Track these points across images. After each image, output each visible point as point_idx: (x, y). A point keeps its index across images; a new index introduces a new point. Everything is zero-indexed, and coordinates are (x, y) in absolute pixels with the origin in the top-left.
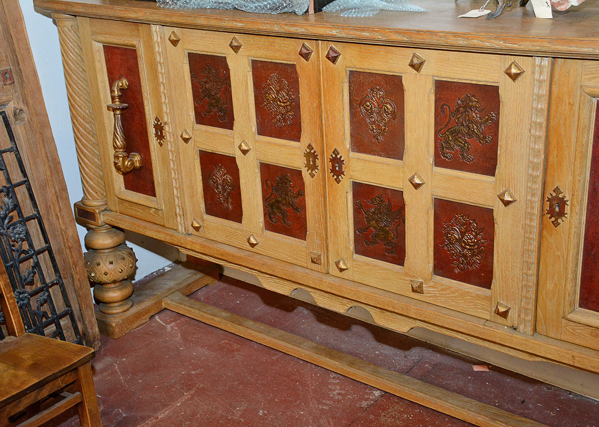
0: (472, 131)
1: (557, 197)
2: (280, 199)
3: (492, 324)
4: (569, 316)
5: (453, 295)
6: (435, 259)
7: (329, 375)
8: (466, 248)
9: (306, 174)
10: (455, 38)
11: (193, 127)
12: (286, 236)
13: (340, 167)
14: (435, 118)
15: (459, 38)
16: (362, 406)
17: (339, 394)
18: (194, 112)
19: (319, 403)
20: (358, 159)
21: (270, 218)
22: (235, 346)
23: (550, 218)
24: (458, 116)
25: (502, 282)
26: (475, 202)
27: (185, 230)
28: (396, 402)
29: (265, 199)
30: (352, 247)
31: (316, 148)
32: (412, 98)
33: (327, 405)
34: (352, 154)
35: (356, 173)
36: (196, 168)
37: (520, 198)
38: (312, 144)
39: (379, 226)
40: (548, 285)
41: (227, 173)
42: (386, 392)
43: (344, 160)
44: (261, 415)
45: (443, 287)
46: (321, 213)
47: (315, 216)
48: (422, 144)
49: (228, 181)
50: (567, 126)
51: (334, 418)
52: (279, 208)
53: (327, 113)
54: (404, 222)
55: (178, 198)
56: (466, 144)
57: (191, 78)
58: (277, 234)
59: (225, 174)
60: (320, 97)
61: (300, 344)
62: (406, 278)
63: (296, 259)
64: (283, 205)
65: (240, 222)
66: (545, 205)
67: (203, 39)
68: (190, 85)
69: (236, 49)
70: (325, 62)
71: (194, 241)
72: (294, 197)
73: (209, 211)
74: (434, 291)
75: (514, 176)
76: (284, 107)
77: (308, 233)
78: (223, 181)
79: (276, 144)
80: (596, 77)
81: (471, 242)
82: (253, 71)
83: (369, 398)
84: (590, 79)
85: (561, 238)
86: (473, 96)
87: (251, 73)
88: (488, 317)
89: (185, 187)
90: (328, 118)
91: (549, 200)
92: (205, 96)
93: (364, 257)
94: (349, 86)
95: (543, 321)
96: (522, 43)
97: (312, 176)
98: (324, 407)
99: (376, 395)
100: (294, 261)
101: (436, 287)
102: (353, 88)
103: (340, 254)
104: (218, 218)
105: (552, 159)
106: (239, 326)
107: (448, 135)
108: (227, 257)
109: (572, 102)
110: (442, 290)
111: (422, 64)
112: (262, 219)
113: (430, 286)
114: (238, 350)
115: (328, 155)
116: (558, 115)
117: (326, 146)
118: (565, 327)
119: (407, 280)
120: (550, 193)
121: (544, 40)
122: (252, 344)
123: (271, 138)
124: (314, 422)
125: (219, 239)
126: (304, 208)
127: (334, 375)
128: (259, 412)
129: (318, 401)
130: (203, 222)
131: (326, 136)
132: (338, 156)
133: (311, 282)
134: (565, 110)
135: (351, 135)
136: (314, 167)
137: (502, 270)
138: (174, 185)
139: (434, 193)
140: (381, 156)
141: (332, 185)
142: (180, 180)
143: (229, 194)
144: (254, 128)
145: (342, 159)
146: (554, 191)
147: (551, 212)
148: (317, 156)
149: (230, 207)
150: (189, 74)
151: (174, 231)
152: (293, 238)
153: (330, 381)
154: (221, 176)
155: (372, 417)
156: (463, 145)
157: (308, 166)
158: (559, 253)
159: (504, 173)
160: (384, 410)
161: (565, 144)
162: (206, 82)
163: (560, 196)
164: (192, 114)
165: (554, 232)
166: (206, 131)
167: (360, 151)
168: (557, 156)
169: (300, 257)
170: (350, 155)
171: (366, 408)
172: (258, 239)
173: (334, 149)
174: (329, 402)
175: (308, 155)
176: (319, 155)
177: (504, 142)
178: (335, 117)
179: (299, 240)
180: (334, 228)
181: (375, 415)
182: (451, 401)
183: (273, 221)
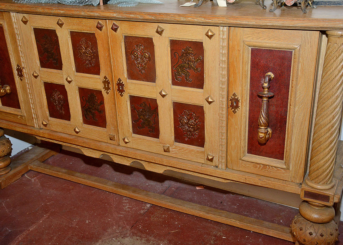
0: (190, 66)
1: (234, 99)
2: (91, 107)
3: (206, 165)
4: (243, 159)
5: (185, 152)
6: (175, 134)
7: (123, 198)
8: (190, 127)
9: (104, 92)
10: (179, 17)
11: (39, 70)
12: (95, 127)
13: (122, 88)
14: (171, 60)
15: (181, 17)
16: (141, 213)
17: (129, 208)
18: (39, 61)
19: (119, 213)
20: (132, 83)
21: (86, 117)
22: (71, 187)
23: (232, 109)
24: (183, 58)
25: (210, 143)
26: (194, 103)
27: (39, 126)
28: (158, 209)
29: (83, 107)
30: (131, 130)
31: (109, 78)
32: (159, 49)
33: (122, 214)
35: (131, 91)
36: (43, 92)
37: (216, 100)
38: (106, 76)
39: (145, 118)
40: (232, 144)
42: (153, 204)
43: (124, 84)
44: (87, 223)
45: (180, 148)
46: (114, 113)
47: (110, 115)
48: (165, 74)
49: (61, 98)
50: (238, 62)
51: (126, 221)
52: (90, 112)
53: (114, 59)
54: (158, 115)
55: (33, 109)
56: (188, 73)
57: (36, 42)
58: (90, 126)
59: (59, 95)
60: (109, 50)
61: (106, 183)
63: (102, 139)
64: (93, 110)
65: (69, 120)
66: (229, 103)
67: (42, 20)
68: (36, 46)
69: (61, 25)
70: (111, 31)
71: (44, 132)
72: (98, 105)
73: (52, 115)
74: (175, 150)
75: (213, 88)
76: (90, 56)
77: (107, 124)
78: (58, 99)
79: (87, 77)
80: (250, 36)
81: (193, 124)
83: (145, 208)
84: (247, 37)
85: (238, 119)
86: (190, 47)
87: (70, 38)
88: (203, 162)
89: (37, 103)
90: (114, 62)
91: (231, 100)
92: (45, 52)
93: (138, 135)
94: (125, 44)
95: (230, 162)
96: (213, 19)
97: (108, 93)
98: (121, 216)
100: (101, 140)
101: (177, 148)
102: (127, 45)
103: (125, 134)
104: (57, 119)
105: (231, 79)
106: (72, 176)
107: (178, 69)
108: (63, 140)
109: (239, 50)
111: (162, 31)
112: (81, 118)
113: (173, 148)
114: (73, 189)
115: (115, 82)
116: (233, 56)
117: (114, 77)
118: (241, 164)
119: (161, 146)
120: (231, 96)
121: (224, 17)
122: (80, 185)
123: (84, 74)
124: (116, 224)
125: (58, 130)
127: (125, 198)
128: (86, 221)
130: (49, 121)
131: (114, 71)
132: (121, 82)
133: (110, 150)
134: (236, 53)
135: (127, 70)
136: (108, 88)
137: (209, 137)
138: (30, 102)
139: (173, 99)
140: (144, 81)
141: (118, 98)
142: (34, 99)
143: (62, 105)
144: (74, 69)
145: (123, 84)
146: (233, 95)
147: (232, 106)
149: (63, 112)
150: (35, 40)
151: (32, 127)
152: (99, 127)
153: (123, 201)
154: (57, 96)
155: (146, 218)
156: (186, 74)
157: (105, 88)
158: (236, 127)
159: (208, 87)
160: (152, 214)
161: (237, 71)
162: (45, 44)
163: (236, 98)
165: (234, 116)
166: (47, 71)
167: (132, 79)
168: (233, 77)
169: (104, 137)
170: (128, 81)
171: (143, 214)
172: (80, 129)
173: (118, 78)
174: (123, 213)
175: (104, 82)
176: (111, 82)
177: (207, 71)
178: (118, 61)
179: (102, 128)
180: (121, 120)
181: (148, 217)
182: (187, 206)
183: (87, 119)
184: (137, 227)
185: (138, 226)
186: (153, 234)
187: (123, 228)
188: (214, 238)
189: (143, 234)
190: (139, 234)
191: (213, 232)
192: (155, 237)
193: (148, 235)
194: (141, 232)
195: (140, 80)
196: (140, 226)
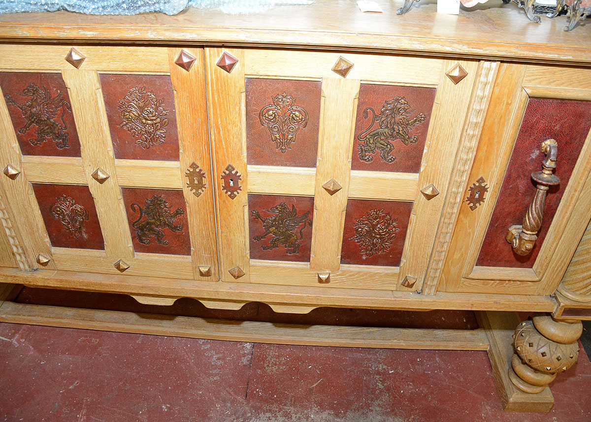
0: (397, 133)
1: (480, 186)
2: (153, 221)
3: (399, 294)
4: (470, 276)
6: (342, 252)
7: (197, 342)
8: (376, 238)
9: (189, 195)
11: (20, 162)
12: (165, 255)
13: (236, 183)
14: (356, 122)
15: (415, 42)
16: (245, 364)
17: (219, 359)
18: (17, 142)
19: (209, 375)
20: (259, 172)
21: (141, 240)
23: (469, 204)
24: (383, 119)
27: (29, 267)
28: (268, 349)
29: (132, 224)
30: (247, 254)
31: (202, 166)
32: (333, 104)
33: (216, 375)
34: (251, 168)
35: (256, 187)
36: (32, 204)
37: (442, 190)
38: (196, 163)
39: (280, 231)
40: (455, 256)
41: (75, 204)
42: (254, 343)
43: (240, 176)
44: (166, 410)
45: (351, 273)
46: (210, 229)
47: (202, 233)
49: (78, 211)
50: (501, 124)
51: (230, 386)
52: (152, 229)
53: (218, 128)
54: (311, 224)
55: (13, 238)
56: (389, 146)
57: (7, 102)
58: (151, 254)
59: (73, 204)
60: (207, 110)
62: (312, 272)
63: (180, 274)
64: (157, 226)
65: (103, 248)
67: (21, 53)
68: (7, 112)
69: (77, 64)
70: (216, 70)
71: (46, 278)
72: (171, 217)
73: (56, 243)
74: (342, 278)
75: (440, 172)
76: (152, 125)
77: (192, 248)
78: (71, 211)
79: (145, 168)
80: (536, 79)
81: (383, 232)
82: (102, 87)
83: (245, 353)
84: (530, 81)
85: (475, 218)
86: (403, 98)
87: (100, 90)
88: (394, 289)
89: (19, 226)
90: (219, 133)
91: (471, 189)
92: (33, 122)
93: (263, 260)
94: (246, 96)
97: (198, 195)
98: (215, 378)
99: (249, 347)
100: (178, 277)
101: (344, 274)
102: (252, 97)
103: (234, 262)
104: (70, 249)
105: (482, 154)
107: (369, 139)
108: (93, 287)
109: (510, 102)
110: (350, 276)
111: (349, 68)
112: (131, 244)
113: (338, 275)
115: (219, 171)
116: (495, 115)
117: (217, 162)
118: (463, 283)
119: (312, 274)
120: (474, 181)
123: (136, 161)
124: (217, 398)
125: (76, 269)
126: (185, 225)
128: (162, 408)
129: (206, 373)
130: (52, 255)
131: (217, 153)
132: (233, 172)
134: (502, 109)
135: (248, 148)
136: (201, 185)
137: (414, 251)
138: (4, 225)
139: (349, 196)
140: (286, 165)
141: (224, 201)
142: (12, 219)
143: (81, 223)
144: (112, 153)
145: (238, 175)
146: (478, 182)
147: (471, 199)
148: (204, 174)
149: (85, 236)
150: (3, 98)
151: (15, 269)
152: (173, 255)
153: (202, 348)
154: (68, 207)
155: (259, 371)
156: (385, 147)
157: (191, 185)
158: (470, 231)
160: (263, 360)
161: (496, 140)
162: (31, 106)
163: (483, 185)
164: (16, 145)
165: (470, 214)
166: (41, 163)
167: (257, 163)
168: (486, 151)
169: (185, 272)
170: (248, 169)
171: (248, 365)
172: (128, 263)
173: (227, 165)
174: (215, 372)
175: (190, 175)
176: (206, 174)
177: (434, 142)
178: (228, 131)
179: (180, 256)
180: (228, 240)
181: (260, 369)
182: (315, 334)
183: (145, 243)
184: (255, 394)
185: (255, 392)
186: (287, 399)
187: (232, 402)
188: (378, 377)
189: (273, 404)
190: (266, 407)
191: (371, 367)
192: (294, 405)
193: (281, 404)
194: (266, 401)
195: (278, 165)
196: (258, 390)
